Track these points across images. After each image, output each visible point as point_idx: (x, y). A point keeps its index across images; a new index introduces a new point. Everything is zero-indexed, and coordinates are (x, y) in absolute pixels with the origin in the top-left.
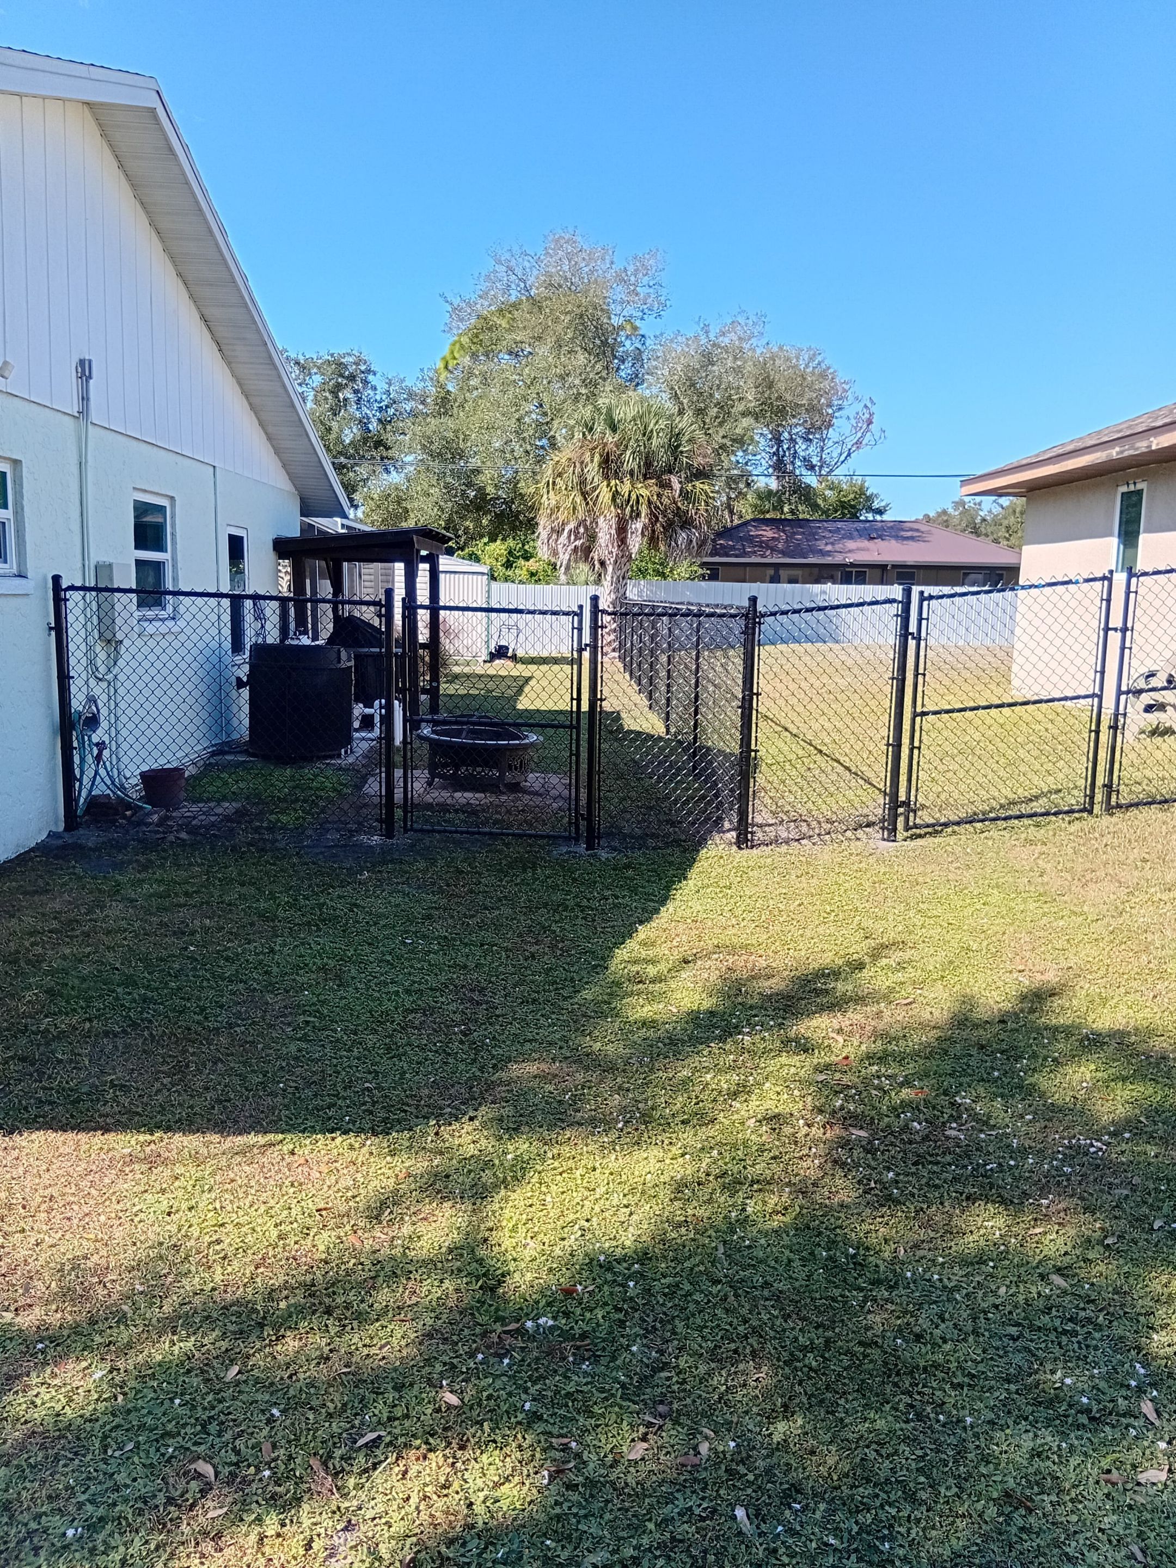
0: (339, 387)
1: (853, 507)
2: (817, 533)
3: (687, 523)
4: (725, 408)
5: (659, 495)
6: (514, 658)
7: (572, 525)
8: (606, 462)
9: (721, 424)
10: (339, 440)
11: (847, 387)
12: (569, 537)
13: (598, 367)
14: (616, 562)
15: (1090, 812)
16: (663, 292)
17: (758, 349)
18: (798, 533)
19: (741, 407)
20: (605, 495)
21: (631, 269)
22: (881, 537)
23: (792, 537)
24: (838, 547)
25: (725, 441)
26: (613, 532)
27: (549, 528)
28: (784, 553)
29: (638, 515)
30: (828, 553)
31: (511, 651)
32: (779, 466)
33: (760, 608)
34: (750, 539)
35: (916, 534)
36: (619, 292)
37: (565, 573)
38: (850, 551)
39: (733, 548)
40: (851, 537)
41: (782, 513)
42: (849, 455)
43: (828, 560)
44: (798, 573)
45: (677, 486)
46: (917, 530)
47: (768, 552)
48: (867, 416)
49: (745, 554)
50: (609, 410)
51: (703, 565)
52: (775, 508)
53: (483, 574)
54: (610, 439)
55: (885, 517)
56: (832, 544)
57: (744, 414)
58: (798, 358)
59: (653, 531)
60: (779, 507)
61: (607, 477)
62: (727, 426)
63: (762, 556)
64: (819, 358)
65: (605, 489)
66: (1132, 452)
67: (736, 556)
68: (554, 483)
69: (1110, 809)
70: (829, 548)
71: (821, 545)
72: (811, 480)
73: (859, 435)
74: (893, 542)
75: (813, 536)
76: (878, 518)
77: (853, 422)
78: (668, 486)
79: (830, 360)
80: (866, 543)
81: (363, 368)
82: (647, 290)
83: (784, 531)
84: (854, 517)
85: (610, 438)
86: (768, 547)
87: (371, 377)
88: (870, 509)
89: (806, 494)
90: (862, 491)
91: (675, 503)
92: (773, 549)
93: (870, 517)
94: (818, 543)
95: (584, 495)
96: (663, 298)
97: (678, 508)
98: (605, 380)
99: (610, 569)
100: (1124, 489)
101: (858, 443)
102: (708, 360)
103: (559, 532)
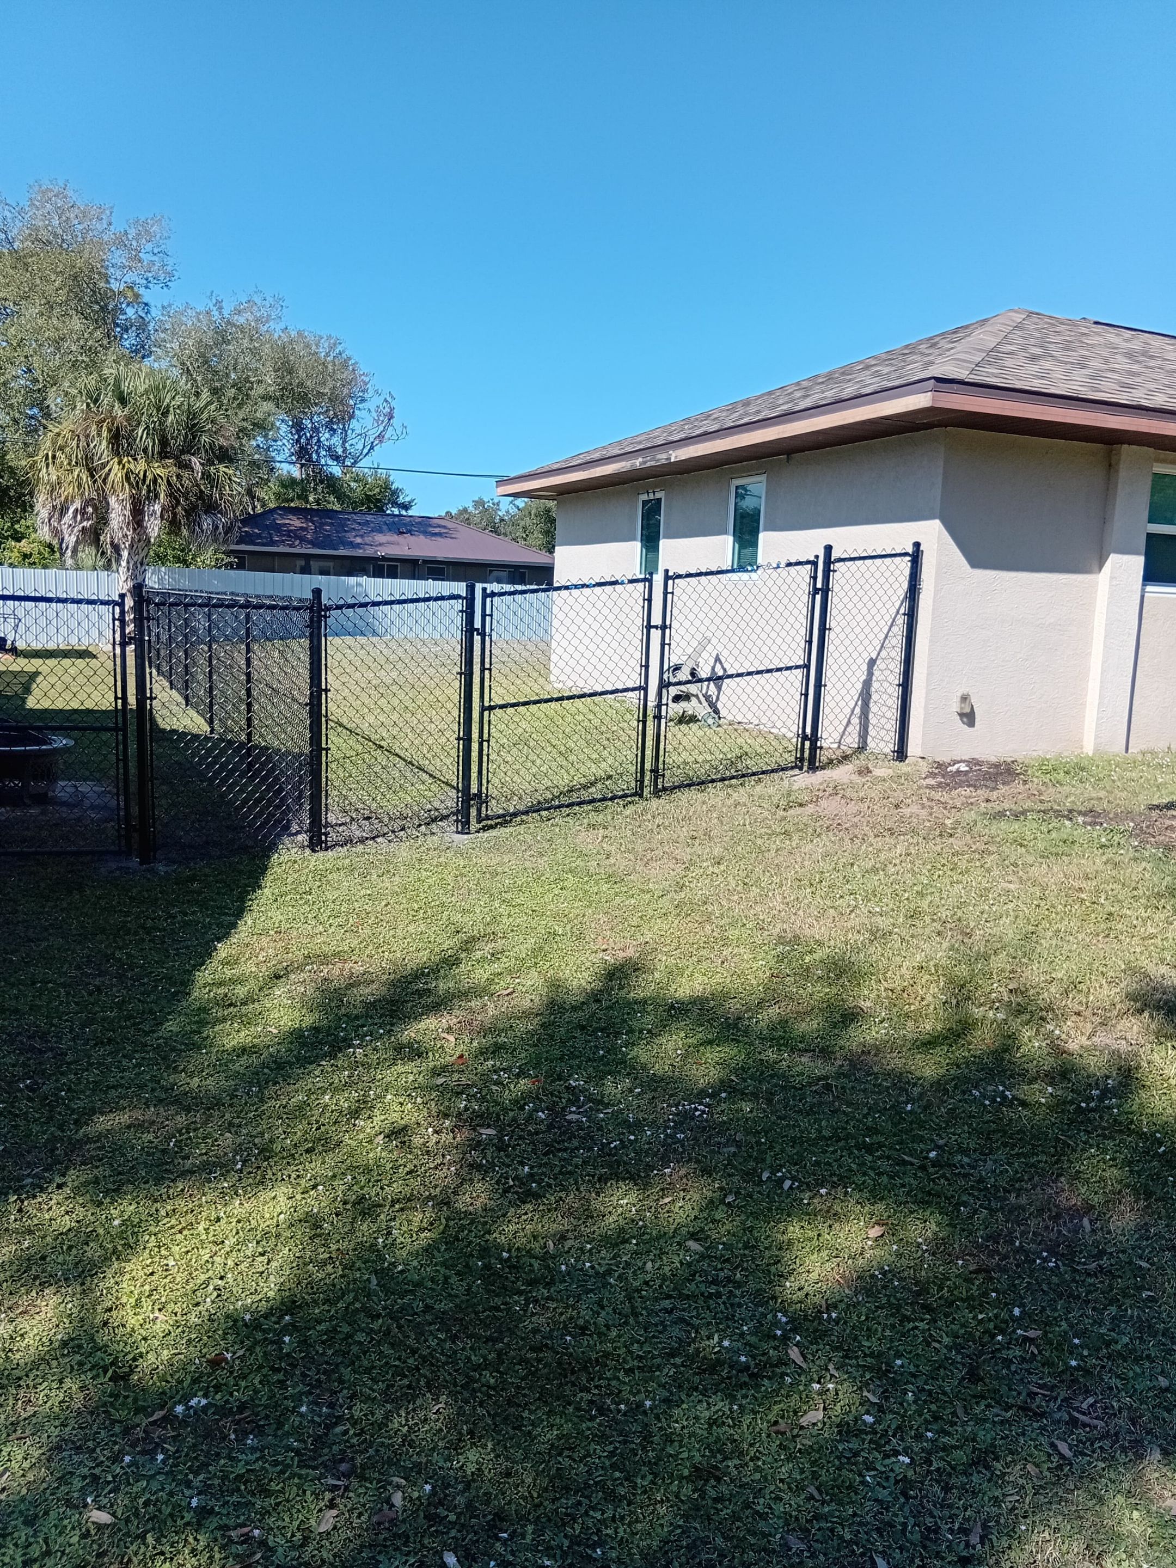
1: (379, 501)
2: (346, 525)
3: (211, 507)
4: (244, 388)
5: (178, 476)
6: (14, 651)
7: (77, 504)
8: (116, 437)
9: (240, 406)
11: (367, 379)
12: (75, 517)
13: (98, 334)
14: (131, 546)
15: (641, 796)
16: (170, 261)
17: (275, 329)
18: (326, 524)
19: (259, 390)
20: (116, 474)
21: (132, 233)
22: (409, 532)
23: (321, 528)
24: (368, 539)
25: (245, 424)
26: (128, 513)
27: (49, 506)
28: (314, 544)
29: (157, 496)
30: (358, 546)
31: (9, 643)
32: (303, 454)
33: (324, 601)
34: (278, 528)
35: (443, 531)
36: (118, 257)
37: (72, 557)
38: (380, 545)
39: (259, 536)
40: (380, 531)
41: (307, 502)
42: (372, 448)
43: (359, 553)
44: (330, 564)
45: (198, 467)
46: (444, 527)
47: (297, 542)
48: (387, 410)
49: (273, 543)
50: (117, 382)
51: (228, 553)
52: (299, 497)
54: (120, 413)
55: (410, 513)
56: (362, 536)
57: (265, 398)
58: (317, 345)
59: (175, 514)
60: (303, 497)
61: (116, 453)
62: (247, 408)
63: (291, 546)
64: (339, 348)
65: (116, 467)
66: (653, 463)
67: (263, 545)
68: (54, 457)
69: (657, 793)
70: (359, 540)
71: (350, 537)
72: (336, 470)
73: (381, 428)
74: (422, 537)
75: (342, 527)
76: (404, 513)
77: (375, 415)
78: (188, 466)
79: (351, 350)
80: (395, 538)
82: (150, 257)
83: (313, 522)
84: (381, 510)
85: (118, 411)
86: (297, 537)
88: (395, 504)
89: (332, 484)
90: (386, 486)
91: (198, 485)
92: (302, 540)
93: (396, 511)
94: (348, 535)
95: (91, 472)
96: (169, 268)
97: (201, 491)
98: (107, 349)
99: (125, 554)
100: (645, 497)
101: (380, 437)
102: (222, 338)
103: (63, 511)
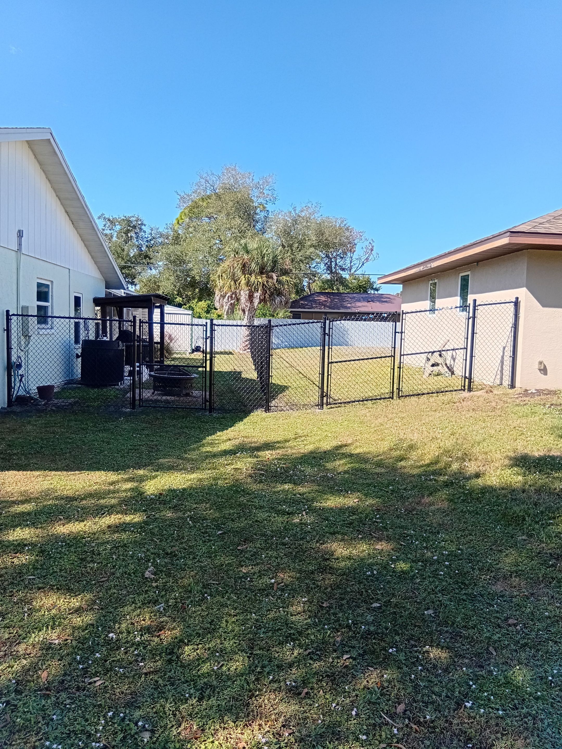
0: (128, 231)
1: (366, 287)
2: (344, 299)
3: (279, 294)
4: (301, 244)
5: (267, 282)
6: (203, 352)
7: (229, 294)
8: (244, 267)
9: (300, 251)
10: (128, 255)
11: (361, 234)
12: (228, 299)
13: (246, 225)
14: (249, 310)
15: (392, 399)
16: (276, 193)
17: (318, 218)
18: (336, 299)
19: (309, 243)
20: (243, 281)
21: (261, 182)
22: (373, 301)
23: (333, 300)
24: (353, 305)
25: (303, 258)
26: (247, 297)
27: (219, 295)
28: (330, 307)
29: (258, 290)
30: (349, 308)
31: (202, 348)
32: (329, 269)
34: (315, 301)
35: (388, 300)
36: (256, 193)
37: (227, 315)
38: (359, 307)
39: (307, 305)
40: (360, 301)
42: (363, 264)
43: (349, 311)
44: (336, 316)
45: (275, 278)
46: (390, 298)
47: (323, 307)
48: (371, 247)
49: (312, 308)
50: (246, 245)
51: (291, 312)
52: (330, 287)
53: (189, 314)
54: (246, 257)
56: (351, 303)
57: (311, 246)
58: (336, 222)
59: (265, 297)
61: (244, 274)
62: (302, 252)
63: (320, 309)
64: (345, 223)
65: (243, 278)
67: (309, 308)
68: (222, 275)
69: (399, 397)
70: (349, 305)
71: (345, 304)
72: (345, 276)
73: (367, 255)
75: (343, 300)
77: (365, 250)
78: (272, 277)
79: (350, 223)
80: (365, 303)
81: (140, 223)
82: (268, 192)
83: (331, 298)
84: (365, 292)
86: (323, 305)
87: (143, 227)
88: (372, 288)
89: (343, 282)
90: (368, 281)
91: (275, 285)
92: (325, 306)
93: (372, 292)
95: (235, 281)
96: (275, 195)
97: (276, 287)
98: (249, 230)
99: (247, 313)
100: (431, 282)
101: (367, 259)
102: (295, 222)
103: (224, 297)
